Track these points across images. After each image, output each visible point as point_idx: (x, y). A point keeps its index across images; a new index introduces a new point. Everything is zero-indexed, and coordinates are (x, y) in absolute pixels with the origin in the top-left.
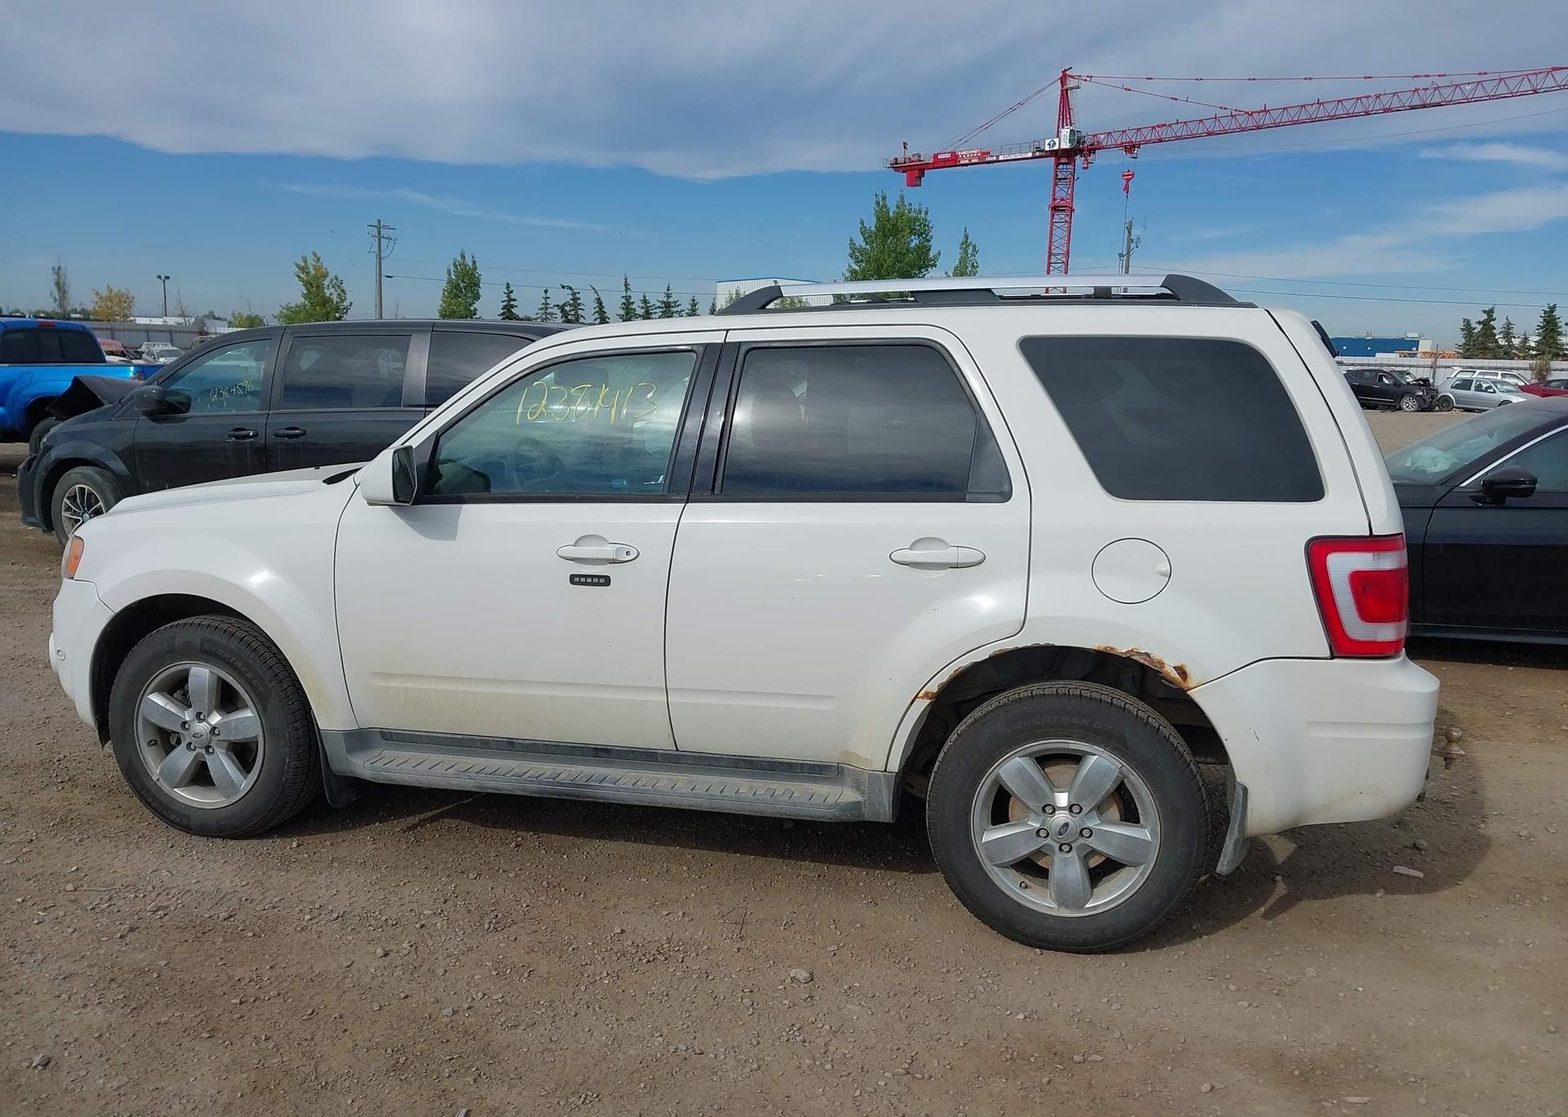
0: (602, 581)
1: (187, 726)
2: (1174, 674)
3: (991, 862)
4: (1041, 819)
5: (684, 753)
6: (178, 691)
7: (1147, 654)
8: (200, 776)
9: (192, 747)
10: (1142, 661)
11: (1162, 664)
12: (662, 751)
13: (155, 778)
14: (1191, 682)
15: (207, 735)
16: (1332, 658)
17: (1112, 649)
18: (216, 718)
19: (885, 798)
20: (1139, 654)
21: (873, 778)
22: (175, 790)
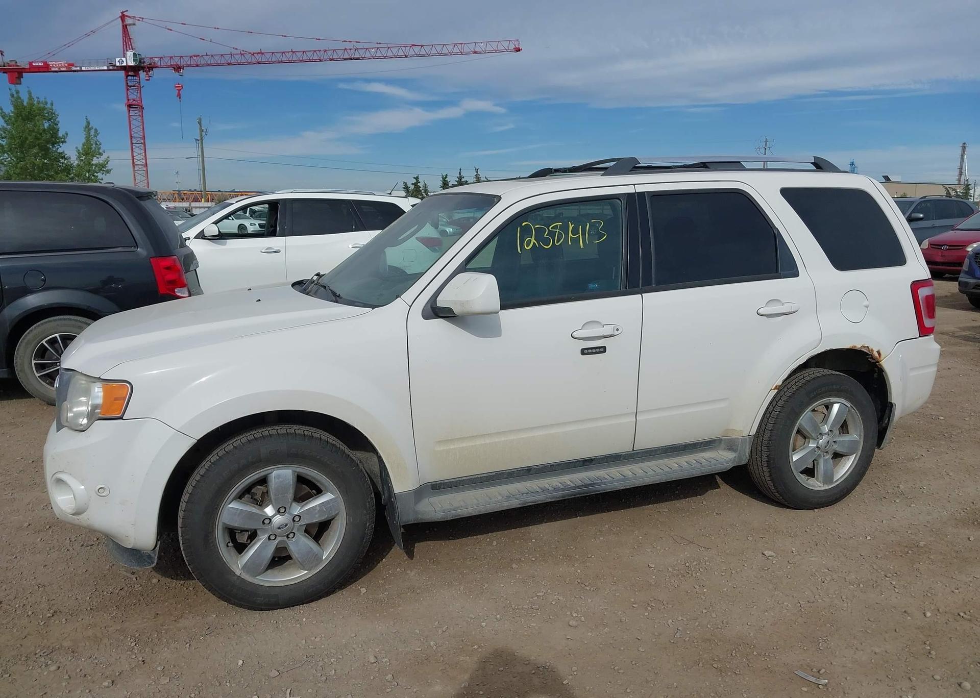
0: (602, 350)
1: (267, 521)
2: (877, 355)
3: (797, 470)
4: (817, 442)
5: (637, 451)
6: (246, 496)
7: (868, 347)
8: (280, 559)
9: (273, 537)
10: (865, 351)
11: (872, 350)
12: (624, 453)
13: (238, 573)
14: (882, 357)
15: (291, 524)
16: (920, 336)
17: (855, 346)
18: (297, 509)
19: (747, 450)
20: (865, 347)
21: (744, 440)
22: (257, 577)
